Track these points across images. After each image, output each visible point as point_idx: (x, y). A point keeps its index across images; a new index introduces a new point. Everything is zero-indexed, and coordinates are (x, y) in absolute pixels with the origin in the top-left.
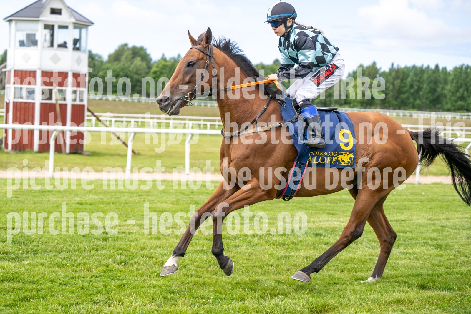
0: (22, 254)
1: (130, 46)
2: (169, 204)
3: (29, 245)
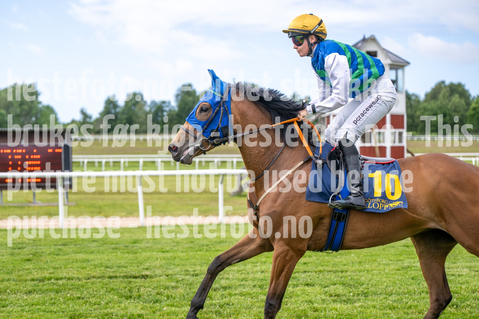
0: (353, 296)
1: (447, 83)
3: (359, 287)
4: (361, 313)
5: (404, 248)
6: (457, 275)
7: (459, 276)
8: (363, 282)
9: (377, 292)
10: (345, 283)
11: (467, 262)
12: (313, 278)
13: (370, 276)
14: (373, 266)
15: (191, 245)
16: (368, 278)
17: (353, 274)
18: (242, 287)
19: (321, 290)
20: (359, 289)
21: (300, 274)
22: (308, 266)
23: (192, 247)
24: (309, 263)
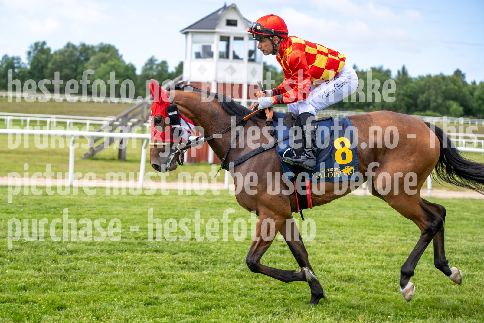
0: (202, 264)
2: (347, 218)
3: (208, 255)
4: (209, 281)
8: (212, 250)
9: (225, 260)
10: (194, 250)
12: (162, 245)
15: (39, 207)
16: (217, 247)
18: (89, 252)
19: (169, 256)
20: (208, 257)
23: (39, 209)
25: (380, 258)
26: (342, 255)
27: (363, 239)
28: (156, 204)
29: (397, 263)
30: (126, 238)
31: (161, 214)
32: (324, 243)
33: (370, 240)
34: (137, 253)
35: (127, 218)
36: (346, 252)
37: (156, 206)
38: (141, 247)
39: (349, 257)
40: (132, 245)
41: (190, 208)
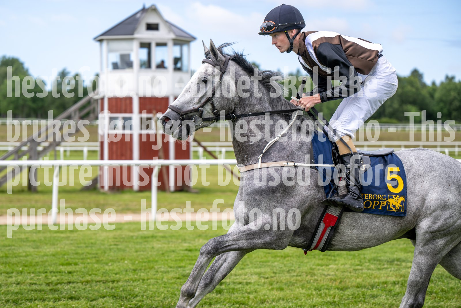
3: (132, 300)
5: (186, 252)
6: (244, 283)
7: (247, 284)
8: (136, 293)
9: (152, 305)
10: (116, 295)
11: (256, 268)
12: (78, 290)
13: (146, 287)
14: (149, 274)
16: (143, 289)
17: (125, 284)
19: (87, 303)
20: (132, 301)
21: (63, 286)
22: (73, 276)
24: (74, 272)
25: (332, 292)
26: (288, 292)
27: (311, 271)
28: (72, 242)
29: (351, 297)
30: (35, 284)
31: (77, 254)
32: (267, 278)
33: (320, 271)
34: (49, 301)
35: (37, 260)
36: (292, 288)
37: (71, 244)
38: (53, 294)
39: (296, 293)
40: (43, 292)
41: (111, 245)
